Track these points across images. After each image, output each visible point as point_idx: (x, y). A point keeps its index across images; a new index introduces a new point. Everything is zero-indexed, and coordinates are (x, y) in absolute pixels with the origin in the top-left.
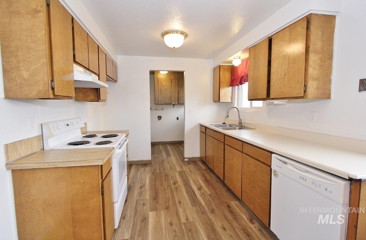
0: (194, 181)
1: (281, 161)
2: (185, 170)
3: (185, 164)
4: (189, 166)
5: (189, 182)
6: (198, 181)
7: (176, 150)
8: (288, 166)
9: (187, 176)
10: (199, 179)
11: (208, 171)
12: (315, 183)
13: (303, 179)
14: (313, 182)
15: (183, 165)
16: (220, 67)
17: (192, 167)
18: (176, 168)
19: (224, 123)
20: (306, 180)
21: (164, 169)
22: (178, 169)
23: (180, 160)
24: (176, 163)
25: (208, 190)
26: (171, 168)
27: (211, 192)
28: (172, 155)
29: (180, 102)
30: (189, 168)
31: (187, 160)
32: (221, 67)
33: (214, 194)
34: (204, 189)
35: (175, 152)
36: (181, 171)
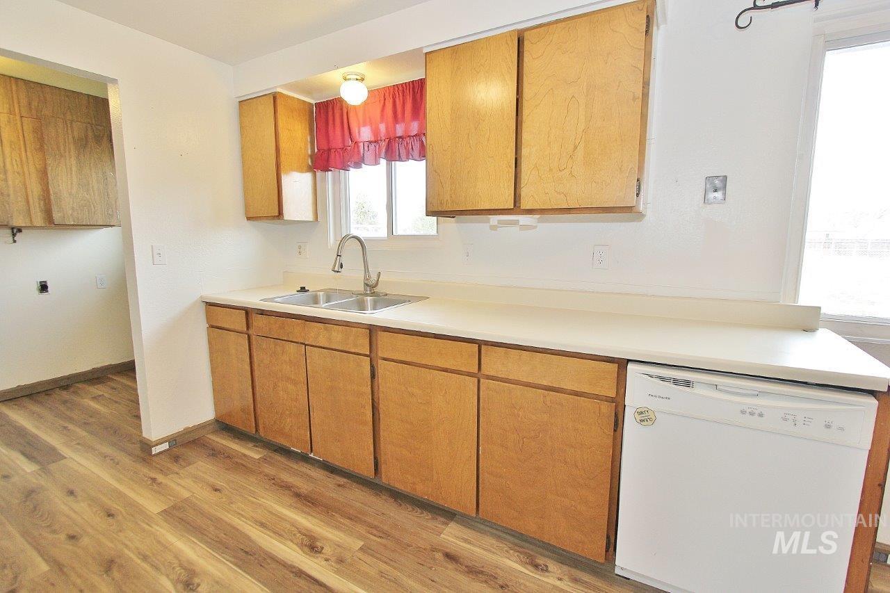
0: (262, 525)
1: (663, 379)
2: (186, 494)
3: (168, 469)
4: (191, 469)
5: (249, 538)
6: (281, 518)
7: (71, 420)
8: (697, 390)
9: (219, 520)
10: (275, 506)
11: (278, 457)
12: (791, 418)
13: (752, 414)
14: (788, 417)
15: (160, 478)
16: (275, 97)
17: (203, 467)
18: (131, 504)
19: (303, 289)
20: (761, 415)
21: (72, 537)
22: (153, 506)
23: (126, 460)
24: (119, 480)
25: (342, 535)
26: (110, 515)
27: (361, 537)
28: (65, 451)
29: (57, 216)
30: (196, 479)
31: (165, 446)
32: (278, 101)
33: (372, 537)
34: (327, 539)
35: (71, 426)
36: (174, 507)
